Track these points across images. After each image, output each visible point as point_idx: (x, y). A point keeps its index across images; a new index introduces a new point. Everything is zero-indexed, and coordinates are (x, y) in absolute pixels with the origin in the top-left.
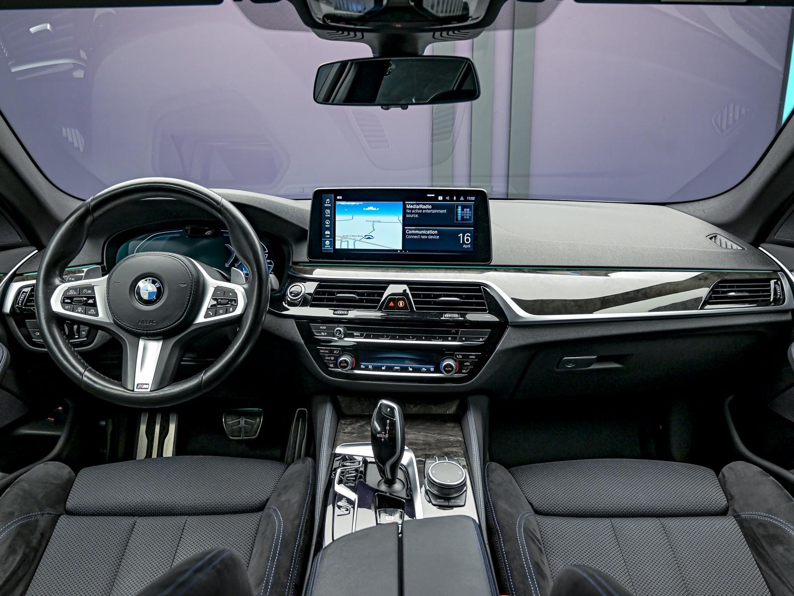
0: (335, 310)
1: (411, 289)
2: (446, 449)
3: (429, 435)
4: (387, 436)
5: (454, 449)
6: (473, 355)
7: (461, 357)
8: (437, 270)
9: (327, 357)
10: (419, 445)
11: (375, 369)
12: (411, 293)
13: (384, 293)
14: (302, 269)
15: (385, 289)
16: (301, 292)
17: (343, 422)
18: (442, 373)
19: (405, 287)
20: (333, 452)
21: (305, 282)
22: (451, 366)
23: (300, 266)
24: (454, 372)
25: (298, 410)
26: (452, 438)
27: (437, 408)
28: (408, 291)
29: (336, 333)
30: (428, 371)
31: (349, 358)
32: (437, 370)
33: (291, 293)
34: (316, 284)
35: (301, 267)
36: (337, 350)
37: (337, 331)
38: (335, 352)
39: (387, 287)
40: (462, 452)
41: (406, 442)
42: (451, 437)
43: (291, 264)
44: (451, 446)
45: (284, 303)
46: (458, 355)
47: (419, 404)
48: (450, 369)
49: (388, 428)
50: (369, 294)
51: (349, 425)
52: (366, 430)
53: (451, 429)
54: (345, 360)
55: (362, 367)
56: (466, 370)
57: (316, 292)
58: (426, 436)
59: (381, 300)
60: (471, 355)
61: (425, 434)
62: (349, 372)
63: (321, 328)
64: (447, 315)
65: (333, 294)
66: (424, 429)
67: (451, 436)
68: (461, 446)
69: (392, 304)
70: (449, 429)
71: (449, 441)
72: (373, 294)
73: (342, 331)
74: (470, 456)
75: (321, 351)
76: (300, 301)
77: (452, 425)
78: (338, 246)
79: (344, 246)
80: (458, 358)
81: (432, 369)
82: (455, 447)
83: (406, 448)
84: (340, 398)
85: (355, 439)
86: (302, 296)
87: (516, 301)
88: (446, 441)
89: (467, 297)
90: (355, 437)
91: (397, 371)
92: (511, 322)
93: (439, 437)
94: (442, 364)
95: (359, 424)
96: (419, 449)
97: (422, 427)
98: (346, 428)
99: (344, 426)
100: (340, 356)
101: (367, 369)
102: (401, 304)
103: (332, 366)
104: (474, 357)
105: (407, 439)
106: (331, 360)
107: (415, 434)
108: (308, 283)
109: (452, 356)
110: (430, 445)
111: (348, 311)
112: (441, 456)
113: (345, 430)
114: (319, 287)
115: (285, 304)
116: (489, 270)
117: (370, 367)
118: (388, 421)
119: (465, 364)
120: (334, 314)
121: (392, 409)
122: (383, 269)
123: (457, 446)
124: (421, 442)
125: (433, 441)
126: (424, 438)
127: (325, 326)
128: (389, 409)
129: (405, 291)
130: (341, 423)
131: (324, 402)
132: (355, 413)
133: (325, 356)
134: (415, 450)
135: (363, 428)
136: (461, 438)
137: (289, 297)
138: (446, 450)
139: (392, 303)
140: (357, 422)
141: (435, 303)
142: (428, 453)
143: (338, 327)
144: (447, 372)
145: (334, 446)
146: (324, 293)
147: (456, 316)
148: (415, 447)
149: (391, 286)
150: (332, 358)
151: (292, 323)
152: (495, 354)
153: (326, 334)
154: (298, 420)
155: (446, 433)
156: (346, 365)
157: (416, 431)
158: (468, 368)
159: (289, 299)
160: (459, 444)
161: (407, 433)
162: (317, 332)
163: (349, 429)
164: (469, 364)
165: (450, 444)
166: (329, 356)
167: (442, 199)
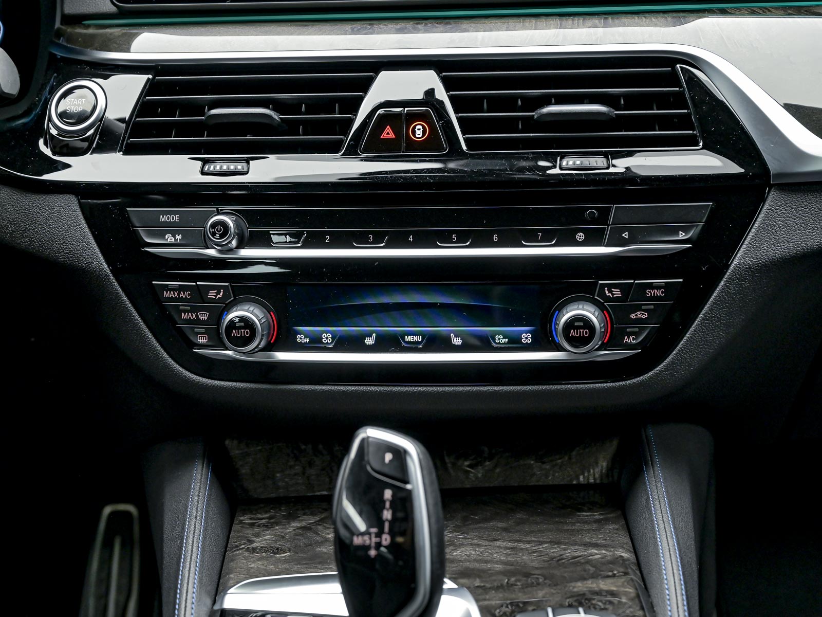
0: (205, 162)
1: (448, 84)
2: (579, 584)
3: (522, 546)
4: (386, 539)
5: (604, 585)
6: (658, 287)
7: (617, 293)
8: (533, 21)
9: (185, 311)
10: (492, 575)
11: (342, 344)
12: (451, 98)
13: (361, 99)
14: (93, 36)
15: (365, 84)
16: (95, 108)
17: (246, 519)
18: (559, 348)
19: (430, 80)
20: (216, 607)
21: (106, 77)
22: (587, 323)
23: (88, 26)
24: (596, 342)
25: (107, 510)
26: (596, 554)
27: (547, 467)
28: (441, 94)
29: (213, 234)
30: (515, 344)
31: (257, 311)
32: (543, 341)
33: (63, 116)
34: (139, 81)
35: (91, 31)
36: (218, 288)
37: (214, 225)
38: (212, 294)
39: (370, 81)
40: (631, 590)
41: (450, 568)
42: (594, 551)
43: (58, 24)
44: (594, 576)
45: (41, 142)
46: (610, 287)
47: (490, 458)
48: (585, 333)
49: (387, 515)
50: (314, 106)
51: (267, 527)
52: (319, 539)
53: (595, 526)
54: (243, 319)
55: (302, 339)
56: (637, 335)
57: (143, 107)
58: (513, 548)
59: (351, 122)
60: (651, 286)
61: (510, 545)
62: (261, 357)
63: (163, 219)
64: (569, 162)
65: (199, 109)
66: (505, 530)
67: (596, 546)
68: (626, 574)
69: (388, 133)
70: (587, 527)
71: (588, 562)
72: (327, 106)
73: (231, 224)
74: (655, 601)
75: (166, 295)
76: (90, 140)
77: (597, 516)
80: (608, 299)
81: (527, 338)
82: (608, 577)
83: (448, 584)
84: (234, 448)
85: (286, 566)
86: (101, 119)
87: (795, 110)
88: (579, 562)
89: (633, 101)
90: (286, 561)
91: (413, 348)
92: (779, 175)
93: (555, 551)
94: (558, 319)
95: (296, 524)
96: (491, 588)
97: (500, 525)
98: (257, 535)
99: (249, 532)
100: (228, 308)
101: (315, 345)
102: (419, 131)
103: (202, 340)
104: (659, 293)
105: (452, 561)
106: (198, 322)
107: (478, 545)
108: (118, 80)
109: (586, 293)
110: (527, 575)
111: (247, 161)
112: (562, 606)
113: (251, 542)
114: (150, 89)
115: (46, 144)
116: (701, 15)
117: (327, 338)
118: (388, 494)
119: (633, 316)
120: (203, 173)
121: (400, 454)
122: (357, 25)
123: (614, 575)
124: (499, 567)
125: (535, 564)
126: (507, 555)
127: (175, 213)
128: (388, 457)
129: (430, 93)
130: (241, 522)
131: (183, 462)
132: (282, 493)
133: (180, 312)
134: (480, 591)
135: (310, 534)
136: (628, 551)
137: (55, 125)
138: (580, 587)
139: (388, 129)
140: (291, 517)
141: (530, 124)
142: (522, 598)
143: (219, 214)
144: (577, 342)
145: (218, 589)
146: (169, 107)
147: (600, 161)
148: (477, 583)
149: (384, 76)
150: (204, 316)
151: (71, 206)
152: (730, 279)
153: (179, 237)
154: (108, 545)
155: (577, 538)
156: (247, 333)
157: (481, 538)
158: (642, 330)
159: (54, 132)
160: (622, 570)
161: (452, 544)
162: (152, 234)
163: (267, 538)
164: (645, 316)
165: (592, 569)
166: (194, 310)
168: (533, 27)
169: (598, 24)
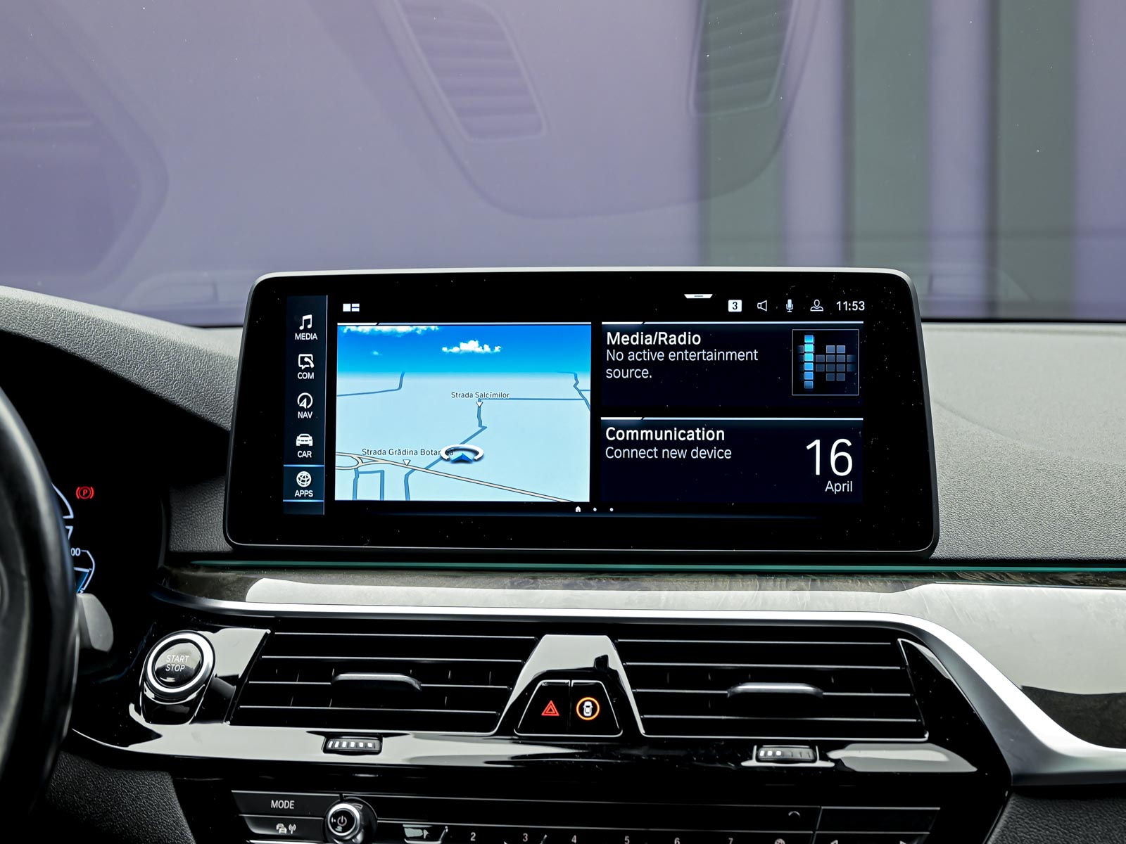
0: (329, 737)
1: (620, 649)
8: (727, 580)
12: (626, 668)
13: (520, 666)
14: (203, 580)
15: (525, 650)
16: (200, 666)
19: (602, 645)
21: (215, 630)
23: (197, 568)
28: (615, 663)
29: (335, 826)
33: (160, 673)
34: (258, 634)
35: (200, 573)
37: (336, 815)
39: (531, 646)
43: (161, 564)
45: (132, 707)
50: (463, 673)
57: (257, 666)
59: (509, 693)
63: (275, 804)
64: (768, 752)
65: (324, 670)
69: (551, 710)
72: (477, 673)
73: (357, 815)
76: (193, 704)
78: (343, 492)
79: (368, 492)
86: (205, 680)
87: (1038, 696)
89: (846, 680)
92: (1020, 777)
102: (588, 709)
108: (228, 634)
111: (380, 737)
114: (266, 646)
115: (138, 710)
116: (927, 579)
120: (326, 750)
122: (518, 578)
127: (289, 798)
129: (602, 661)
137: (153, 687)
139: (551, 705)
141: (721, 705)
143: (343, 800)
146: (289, 670)
147: (803, 752)
149: (548, 639)
151: (165, 789)
153: (293, 828)
159: (150, 695)
162: (260, 823)
167: (739, 309)
168: (727, 588)
169: (805, 587)
